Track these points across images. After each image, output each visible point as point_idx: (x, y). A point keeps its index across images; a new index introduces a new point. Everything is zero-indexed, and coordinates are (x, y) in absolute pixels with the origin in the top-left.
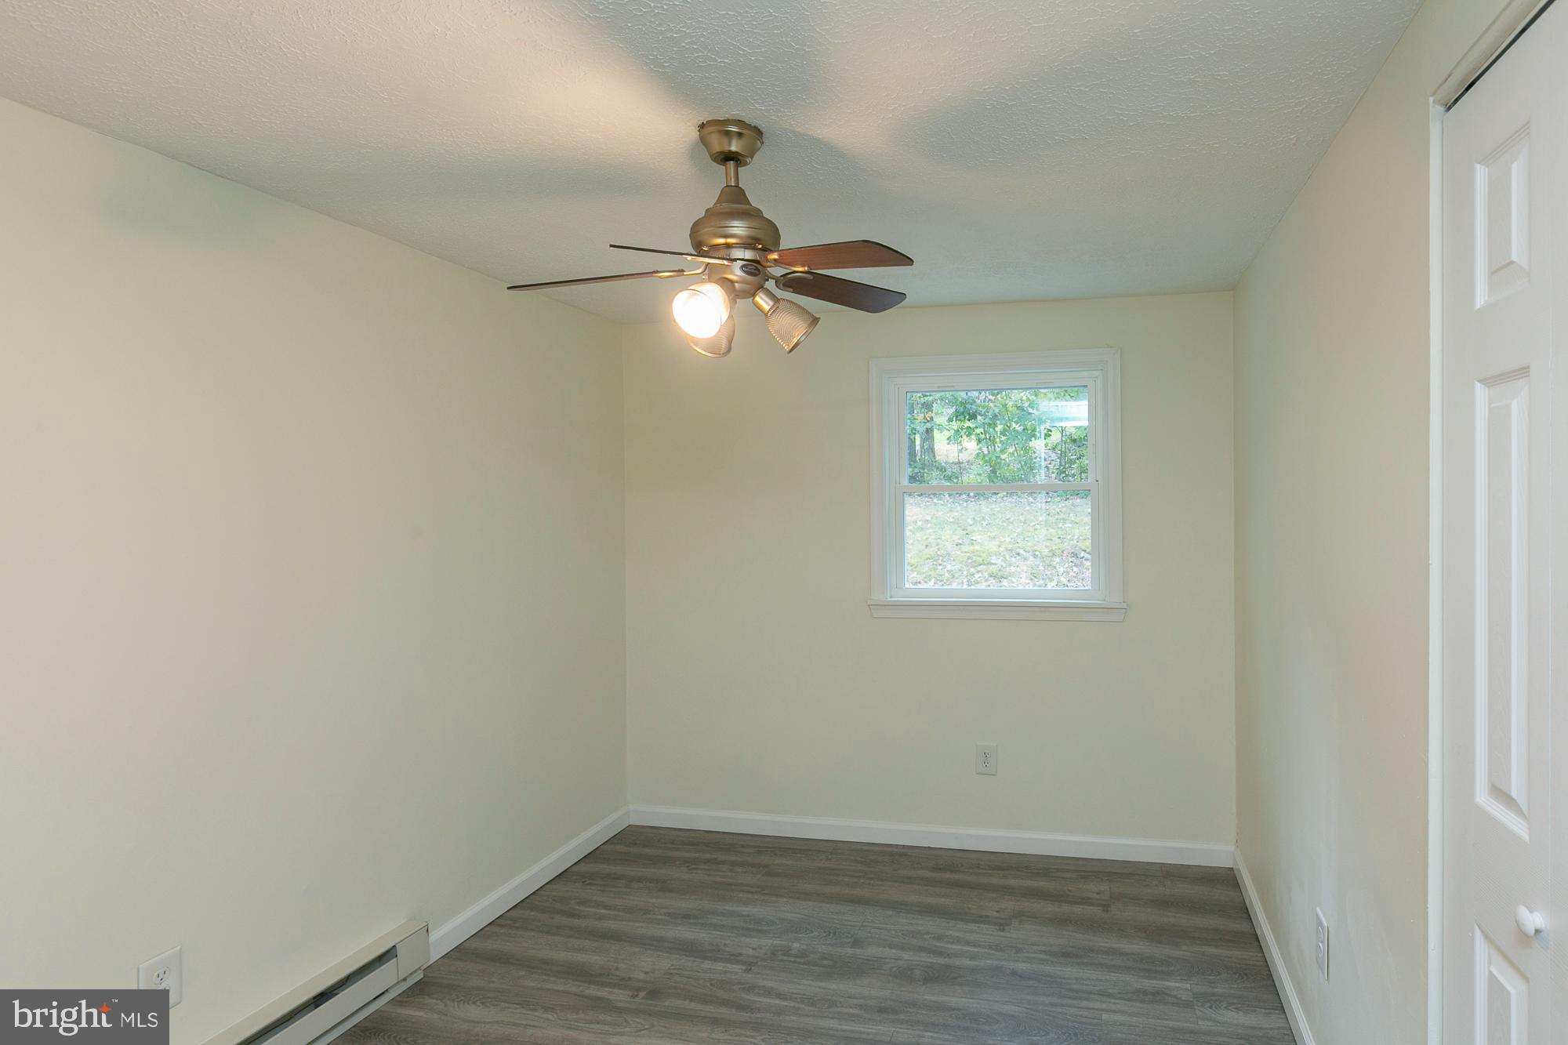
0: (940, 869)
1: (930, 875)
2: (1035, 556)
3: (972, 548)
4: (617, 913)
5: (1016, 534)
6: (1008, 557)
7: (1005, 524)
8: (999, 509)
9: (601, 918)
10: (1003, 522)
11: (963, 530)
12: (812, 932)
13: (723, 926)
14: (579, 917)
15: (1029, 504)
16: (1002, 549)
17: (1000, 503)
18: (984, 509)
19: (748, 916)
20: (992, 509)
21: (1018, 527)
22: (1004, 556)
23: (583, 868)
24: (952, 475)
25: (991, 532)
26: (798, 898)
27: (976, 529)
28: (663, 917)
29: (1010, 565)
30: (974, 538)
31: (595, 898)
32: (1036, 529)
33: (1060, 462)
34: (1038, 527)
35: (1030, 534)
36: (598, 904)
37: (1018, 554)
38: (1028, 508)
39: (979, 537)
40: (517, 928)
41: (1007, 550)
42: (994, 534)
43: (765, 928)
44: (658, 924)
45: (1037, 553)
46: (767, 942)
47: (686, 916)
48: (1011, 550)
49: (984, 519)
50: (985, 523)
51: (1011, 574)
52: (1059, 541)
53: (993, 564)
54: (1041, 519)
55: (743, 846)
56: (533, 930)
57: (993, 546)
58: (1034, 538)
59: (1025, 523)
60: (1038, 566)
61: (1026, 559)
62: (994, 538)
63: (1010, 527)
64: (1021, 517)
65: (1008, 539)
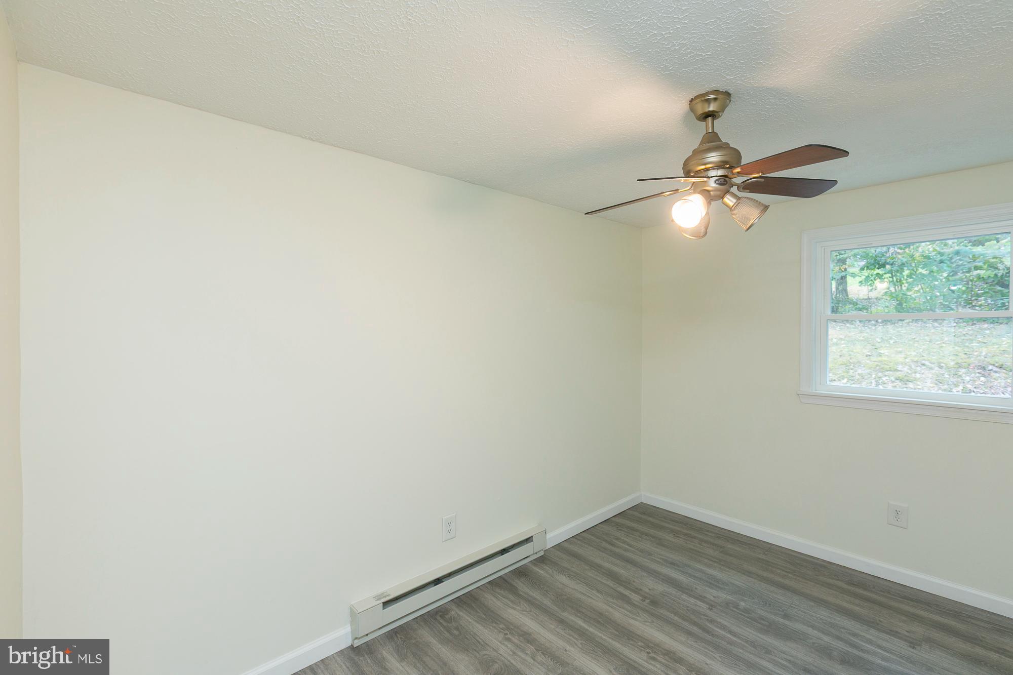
0: (854, 584)
1: (845, 586)
2: (941, 367)
3: (880, 359)
4: (634, 550)
5: (921, 350)
6: (913, 366)
7: (911, 343)
8: (905, 332)
9: (626, 550)
10: (910, 340)
11: (873, 346)
12: (754, 599)
13: (695, 576)
14: (615, 546)
15: (934, 328)
16: (907, 360)
17: (906, 327)
18: (892, 331)
19: (711, 575)
20: (898, 331)
21: (924, 345)
22: (910, 366)
23: (617, 520)
24: (862, 306)
25: (897, 348)
26: (744, 574)
27: (884, 346)
28: (659, 560)
29: (915, 373)
30: (882, 352)
31: (623, 538)
32: (942, 347)
34: (944, 345)
35: (935, 350)
36: (624, 542)
37: (924, 365)
38: (933, 331)
39: (886, 351)
40: (585, 543)
41: (913, 361)
42: (901, 349)
43: (720, 585)
44: (657, 563)
45: (942, 365)
46: (723, 596)
47: (673, 564)
48: (917, 362)
49: (891, 338)
50: (892, 342)
51: (916, 379)
53: (899, 371)
54: (946, 339)
55: (707, 531)
56: (592, 546)
57: (900, 358)
58: (939, 353)
59: (930, 341)
60: (943, 375)
61: (931, 369)
62: (900, 352)
63: (916, 345)
64: (926, 338)
65: (913, 353)
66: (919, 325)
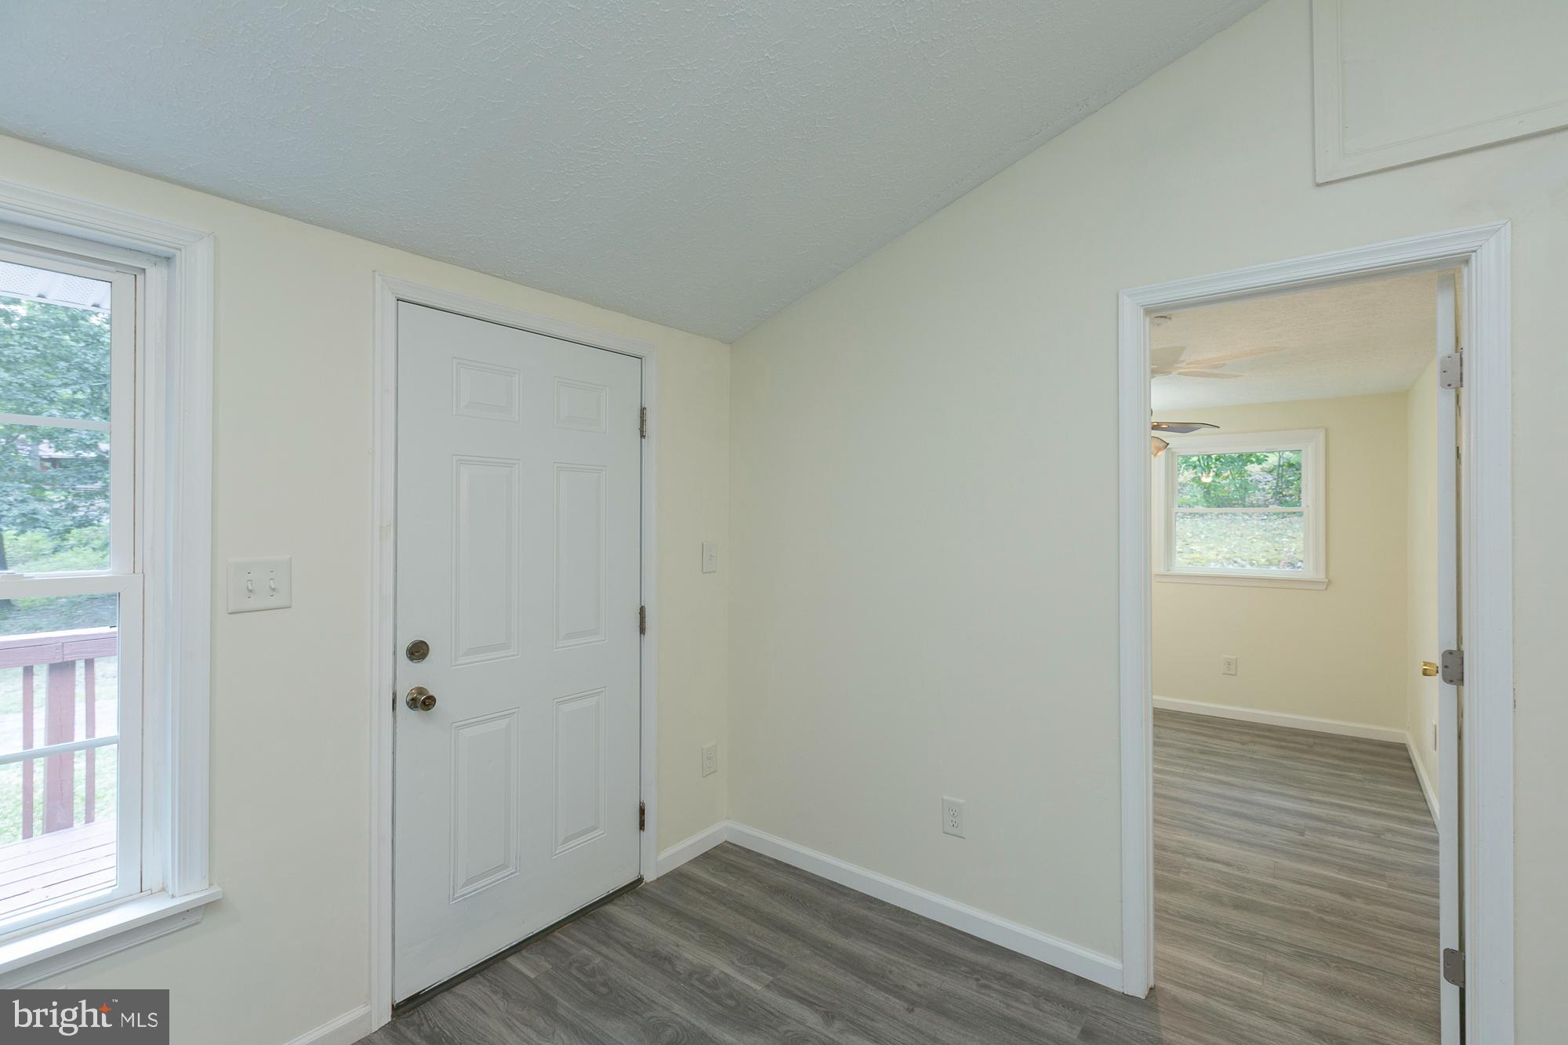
1: (1194, 722)
2: (1252, 565)
3: (1192, 555)
6: (1225, 564)
7: (1222, 537)
8: (1215, 525)
10: (1220, 535)
11: (1184, 541)
16: (1219, 557)
18: (1201, 525)
20: (1208, 525)
22: (1222, 563)
27: (1195, 541)
30: (1193, 548)
32: (1252, 542)
33: (1277, 483)
34: (1255, 540)
35: (1246, 546)
37: (1236, 562)
38: (1243, 524)
39: (1198, 547)
41: (1225, 558)
42: (1212, 545)
45: (1254, 562)
48: (1229, 559)
49: (1202, 533)
50: (1203, 536)
52: (1276, 552)
54: (1257, 533)
57: (1212, 555)
59: (1242, 536)
62: (1212, 548)
63: (1227, 540)
64: (1237, 532)
65: (1225, 550)
66: (1228, 518)
